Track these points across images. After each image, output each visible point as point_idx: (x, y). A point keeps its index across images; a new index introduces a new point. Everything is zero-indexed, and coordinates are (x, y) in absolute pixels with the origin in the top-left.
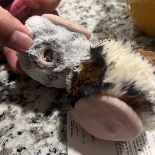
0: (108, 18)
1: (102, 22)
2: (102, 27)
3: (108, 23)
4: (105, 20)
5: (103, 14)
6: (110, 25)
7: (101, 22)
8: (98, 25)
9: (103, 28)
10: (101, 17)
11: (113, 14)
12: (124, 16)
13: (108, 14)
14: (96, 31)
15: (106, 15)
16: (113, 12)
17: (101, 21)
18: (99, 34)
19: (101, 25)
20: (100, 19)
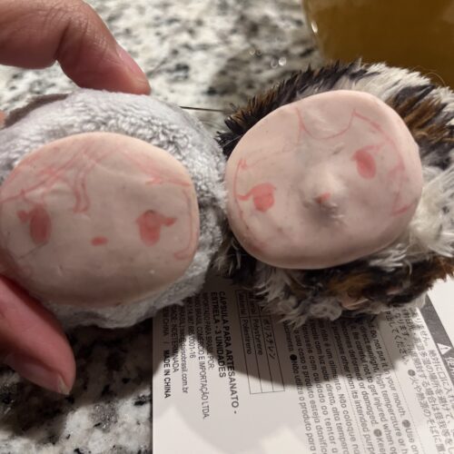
0: (252, 53)
1: (235, 63)
2: (234, 78)
3: (253, 67)
4: (245, 58)
5: (238, 41)
6: (259, 72)
7: (232, 64)
8: (223, 73)
9: (238, 82)
10: (231, 49)
11: (268, 41)
13: (254, 41)
14: (218, 90)
15: (247, 45)
16: (267, 37)
17: (233, 60)
19: (231, 73)
20: (230, 55)
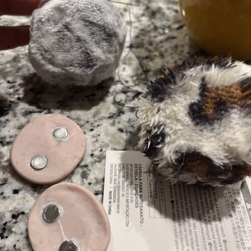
0: (152, 27)
2: (143, 40)
3: (153, 34)
4: (148, 29)
5: (145, 20)
6: (155, 37)
8: (137, 37)
9: (145, 42)
10: (141, 24)
12: (177, 26)
17: (142, 30)
18: (139, 50)
19: (142, 37)
20: (141, 27)
